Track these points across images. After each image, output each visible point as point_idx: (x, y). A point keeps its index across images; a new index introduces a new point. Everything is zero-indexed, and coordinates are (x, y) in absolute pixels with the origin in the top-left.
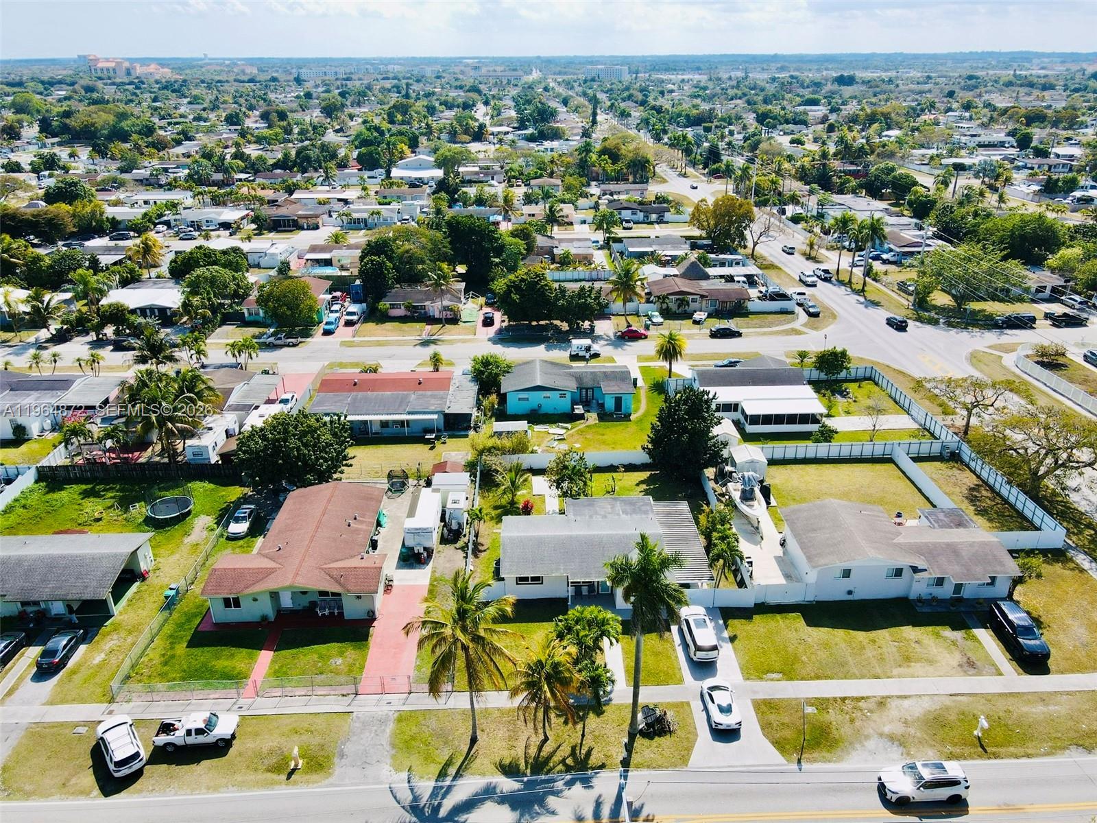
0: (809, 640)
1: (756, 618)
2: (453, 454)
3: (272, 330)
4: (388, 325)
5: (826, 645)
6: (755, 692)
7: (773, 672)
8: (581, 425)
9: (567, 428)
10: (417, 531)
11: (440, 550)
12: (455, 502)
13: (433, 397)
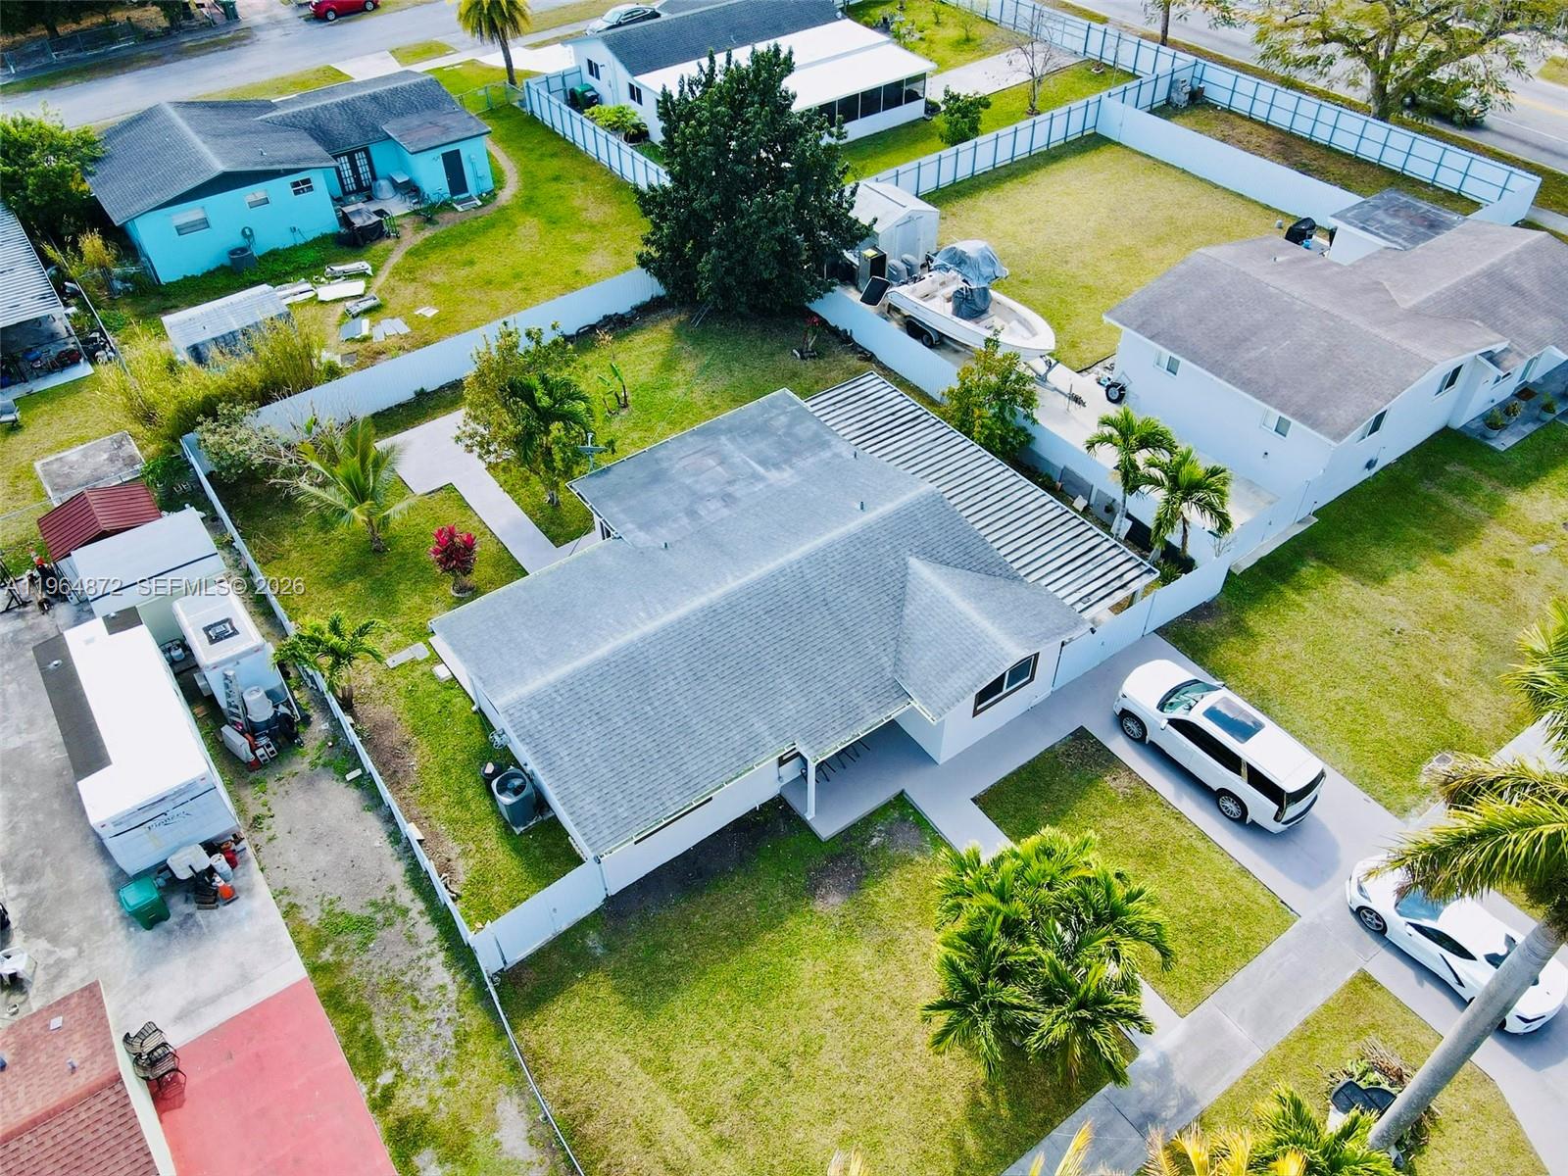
2: (73, 455)
8: (390, 254)
9: (362, 275)
10: (154, 813)
11: (256, 810)
12: (219, 633)
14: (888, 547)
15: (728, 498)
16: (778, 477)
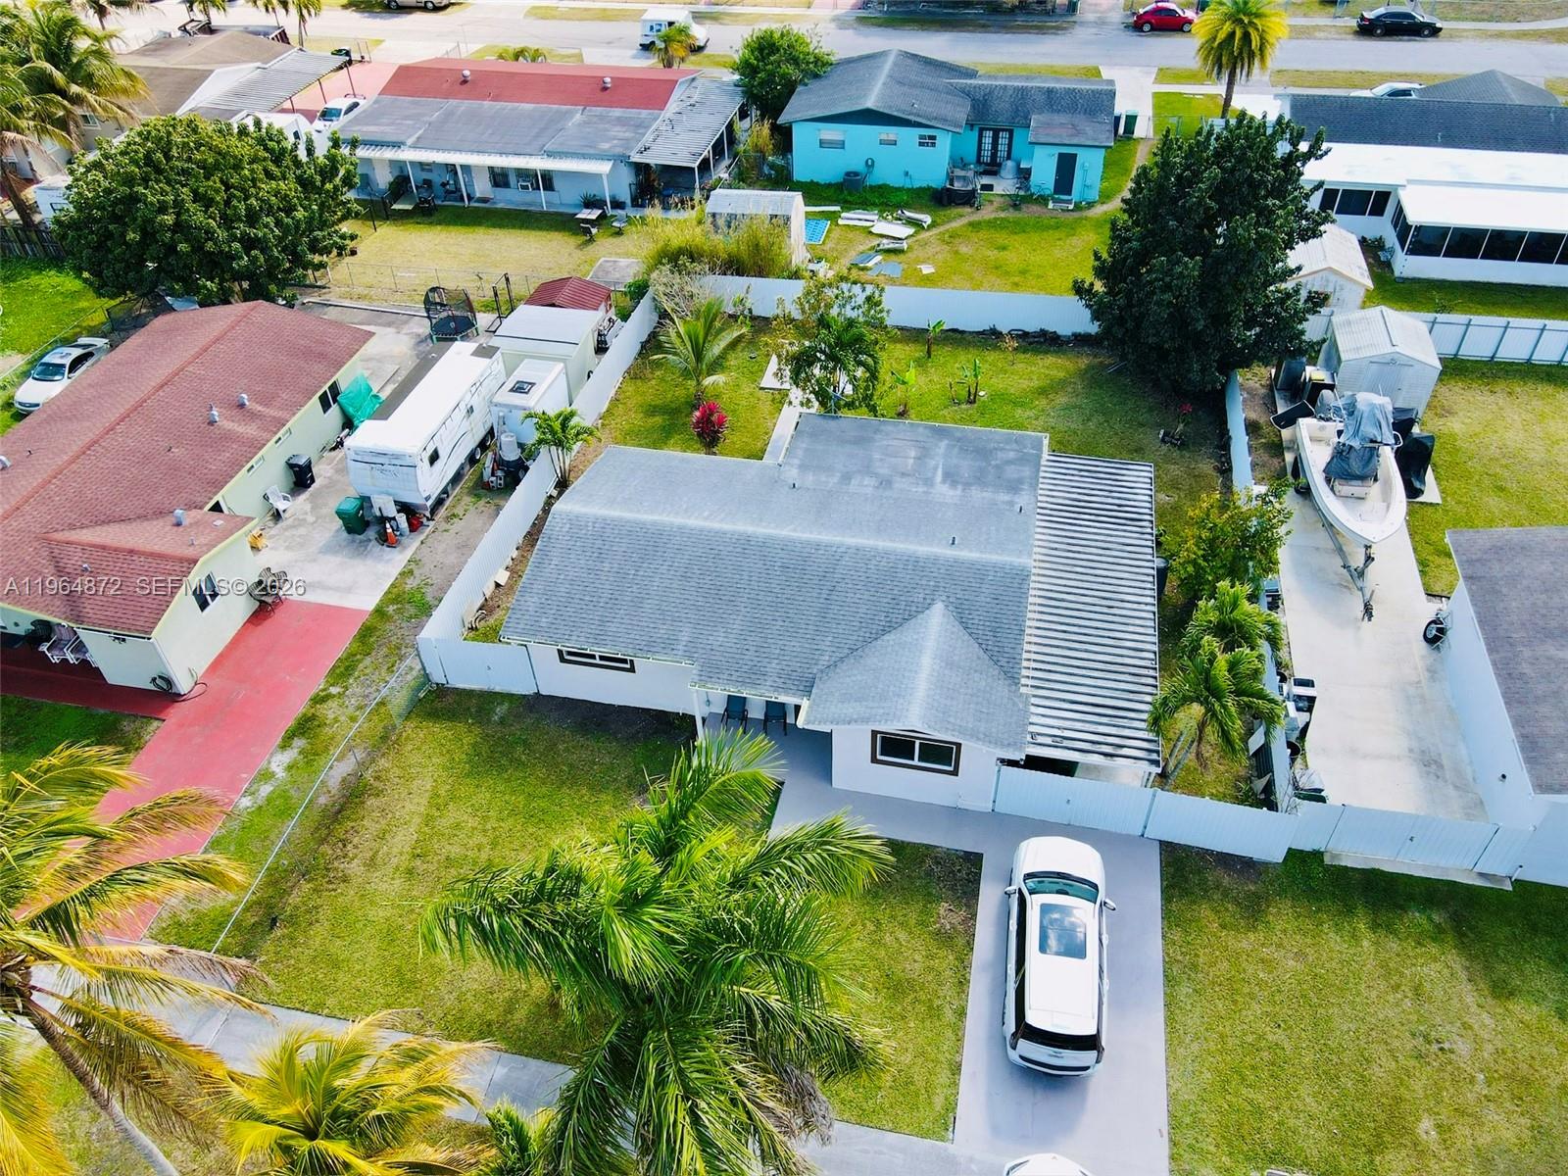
2: (624, 262)
8: (960, 217)
9: (919, 224)
10: (378, 460)
11: (459, 511)
12: (520, 388)
13: (620, 121)
14: (932, 583)
15: (886, 483)
16: (943, 491)
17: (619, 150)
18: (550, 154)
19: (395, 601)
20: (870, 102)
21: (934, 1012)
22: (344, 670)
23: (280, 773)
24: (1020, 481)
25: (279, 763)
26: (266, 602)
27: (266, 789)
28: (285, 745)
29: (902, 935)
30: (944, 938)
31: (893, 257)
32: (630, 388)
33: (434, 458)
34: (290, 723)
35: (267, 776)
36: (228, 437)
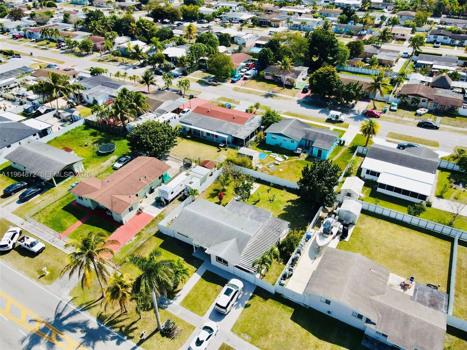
0: (283, 327)
1: (270, 301)
2: (224, 157)
3: (213, 76)
4: (261, 83)
5: (288, 335)
6: (228, 340)
7: (248, 335)
8: (295, 159)
9: (285, 158)
10: (163, 192)
11: (175, 202)
12: (190, 183)
13: (234, 126)
14: (235, 235)
15: (240, 215)
16: (249, 219)
17: (230, 134)
18: (218, 132)
19: (159, 216)
20: (282, 132)
21: (209, 300)
22: (148, 226)
23: (133, 240)
24: (262, 220)
25: (134, 238)
26: (139, 212)
27: (131, 242)
28: (135, 236)
29: (211, 288)
30: (216, 290)
31: (276, 166)
32: (213, 184)
33: (172, 193)
34: (137, 233)
35: (131, 240)
36: (142, 183)
